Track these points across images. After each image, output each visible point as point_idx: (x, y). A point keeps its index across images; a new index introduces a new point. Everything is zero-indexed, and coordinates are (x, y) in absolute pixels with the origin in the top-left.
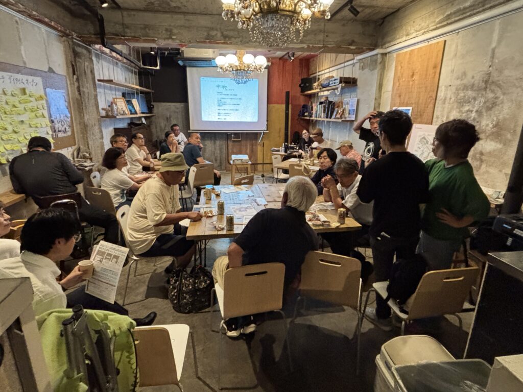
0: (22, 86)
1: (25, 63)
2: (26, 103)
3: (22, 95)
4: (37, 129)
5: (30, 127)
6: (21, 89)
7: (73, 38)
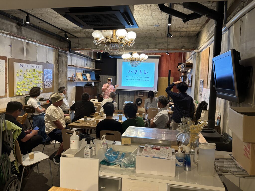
0: (34, 68)
1: (37, 60)
2: (34, 74)
3: (33, 72)
4: (36, 84)
5: (34, 83)
6: (33, 69)
7: (59, 50)
